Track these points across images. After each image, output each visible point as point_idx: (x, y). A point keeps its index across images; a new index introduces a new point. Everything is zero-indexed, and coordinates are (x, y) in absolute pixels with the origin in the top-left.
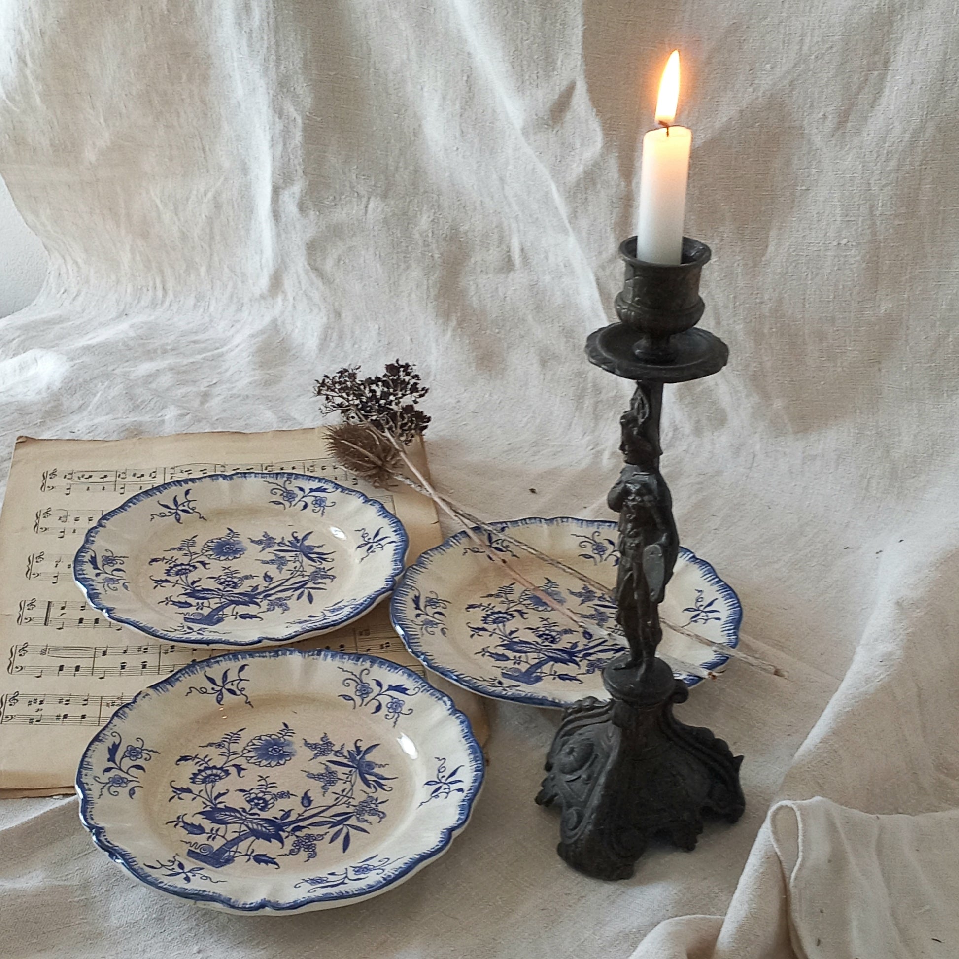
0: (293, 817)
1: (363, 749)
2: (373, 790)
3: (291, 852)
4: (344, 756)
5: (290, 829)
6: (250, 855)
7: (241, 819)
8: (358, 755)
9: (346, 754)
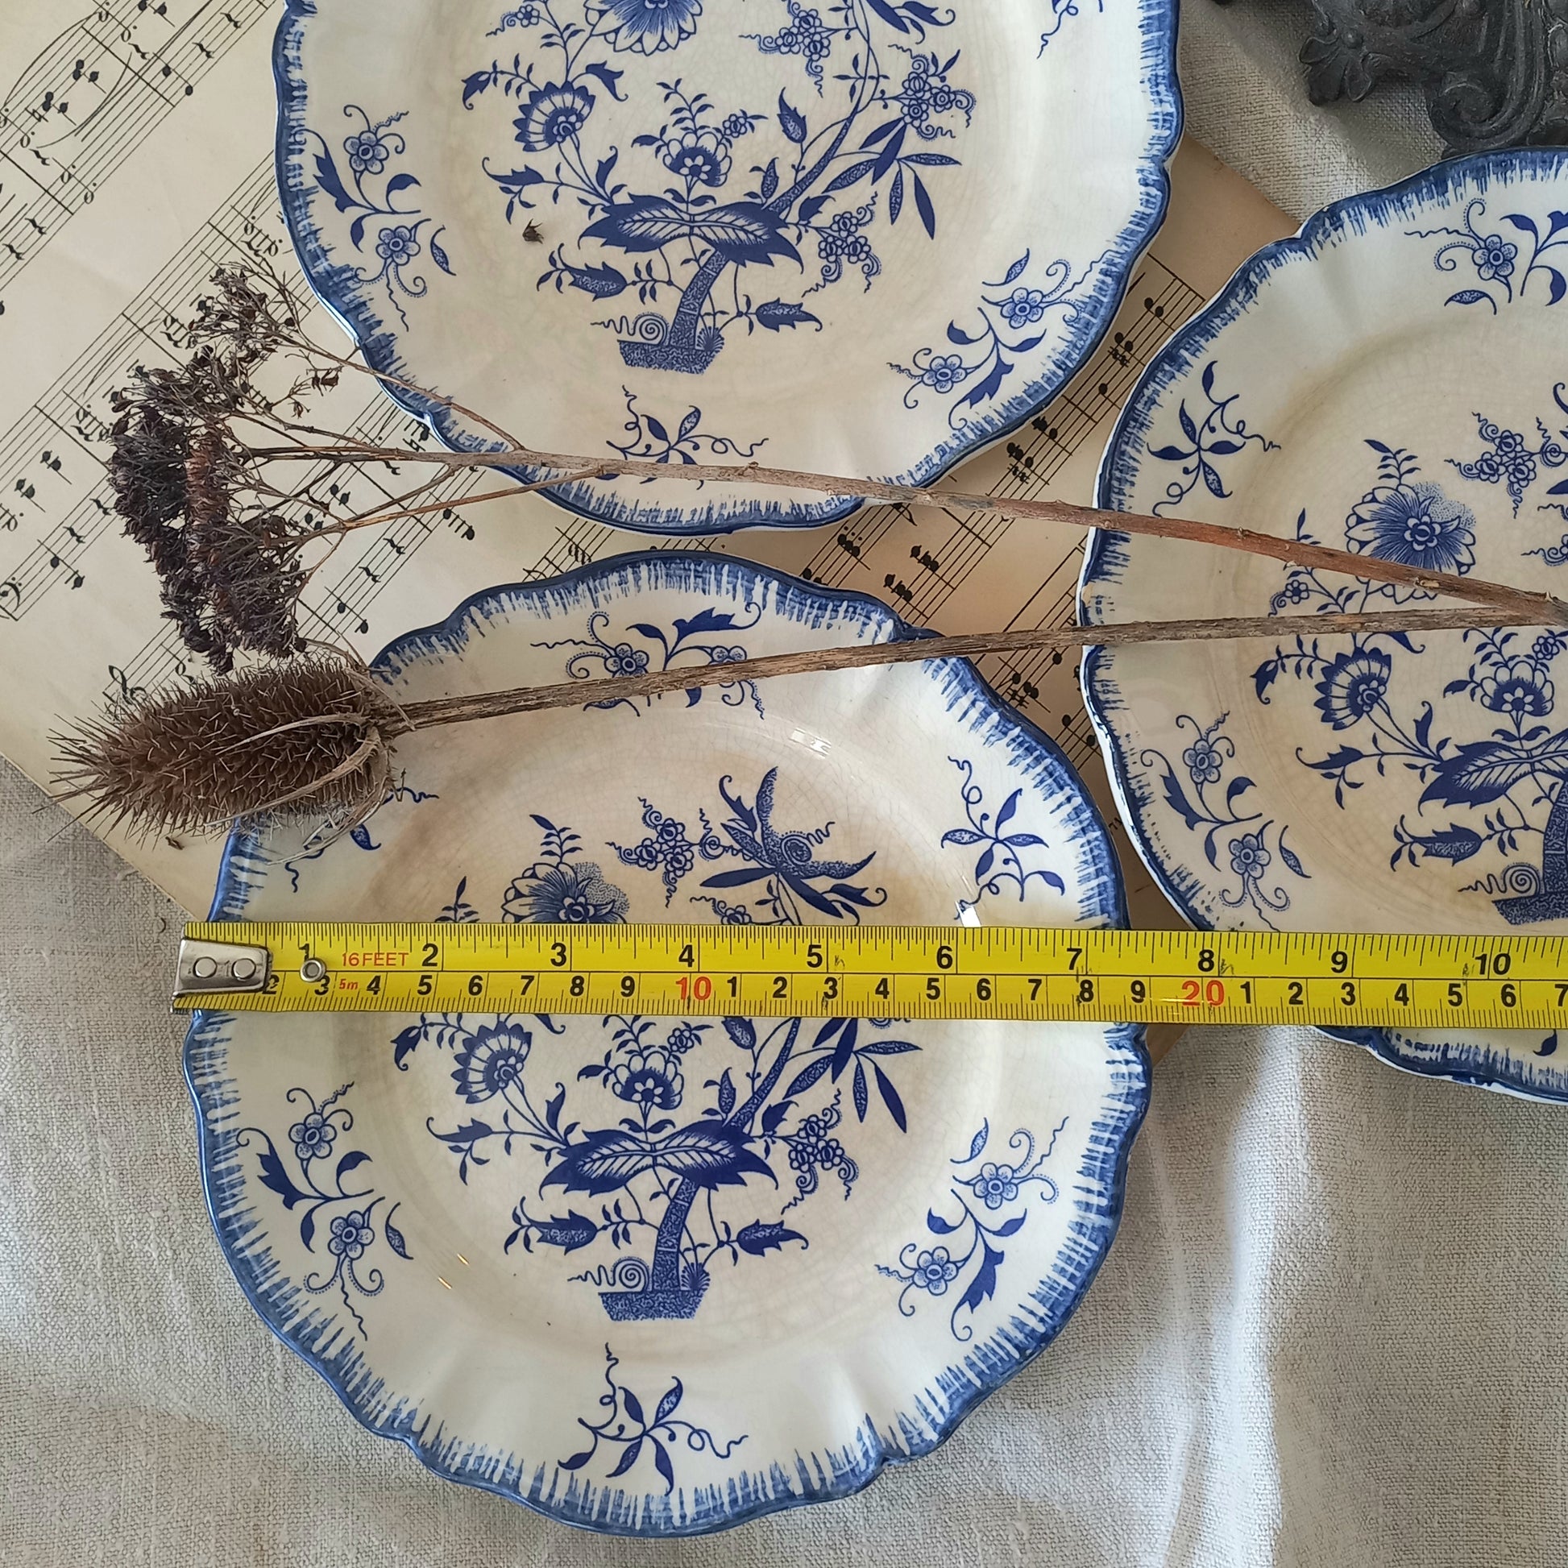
0: (743, 1094)
1: (749, 803)
2: (849, 918)
3: (801, 1183)
4: (726, 849)
5: (758, 1129)
6: (728, 1242)
7: (644, 1153)
8: (754, 830)
9: (726, 840)
